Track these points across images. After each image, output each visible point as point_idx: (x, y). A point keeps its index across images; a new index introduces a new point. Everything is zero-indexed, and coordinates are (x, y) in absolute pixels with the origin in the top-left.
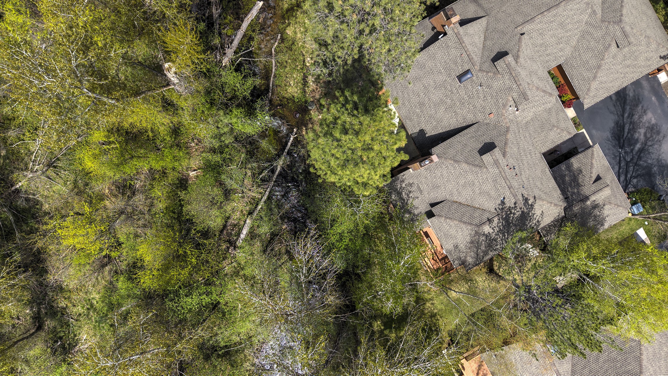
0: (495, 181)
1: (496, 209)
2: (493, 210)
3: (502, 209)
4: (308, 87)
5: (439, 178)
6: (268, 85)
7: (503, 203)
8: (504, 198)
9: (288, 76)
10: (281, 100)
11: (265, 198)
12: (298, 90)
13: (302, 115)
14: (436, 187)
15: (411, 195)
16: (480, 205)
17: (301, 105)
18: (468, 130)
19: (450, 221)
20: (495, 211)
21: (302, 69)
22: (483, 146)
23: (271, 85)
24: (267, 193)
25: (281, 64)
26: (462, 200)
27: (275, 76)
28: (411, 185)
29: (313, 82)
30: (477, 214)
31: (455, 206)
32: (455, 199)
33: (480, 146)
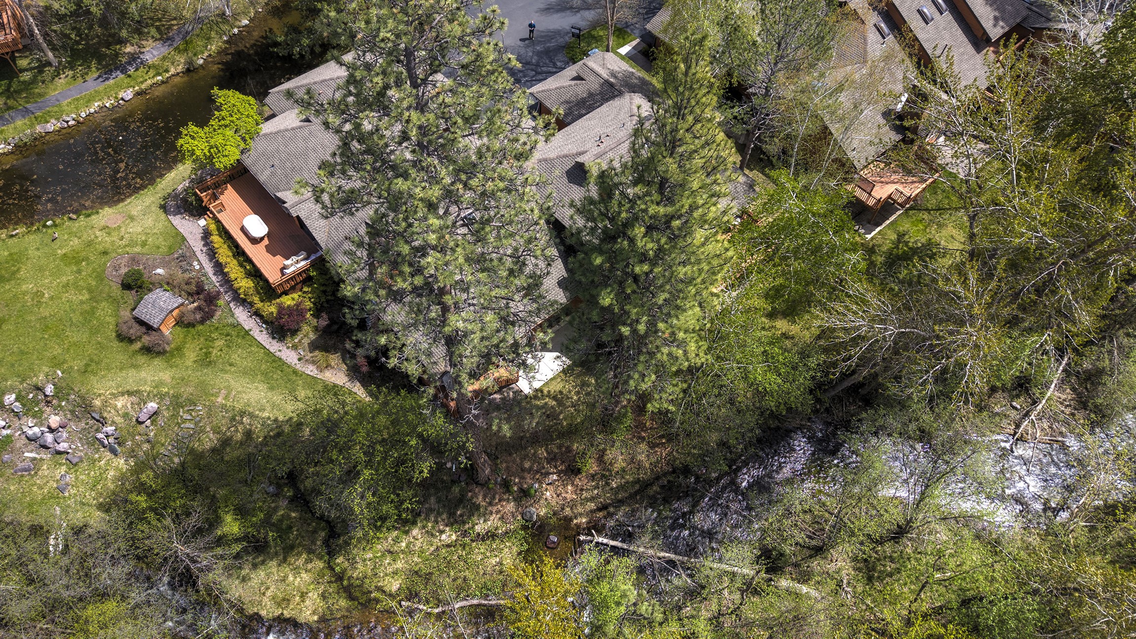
4: (497, 529)
12: (506, 546)
13: (551, 531)
17: (533, 536)
21: (464, 546)
22: (574, 183)
25: (460, 589)
27: (486, 597)
29: (485, 521)
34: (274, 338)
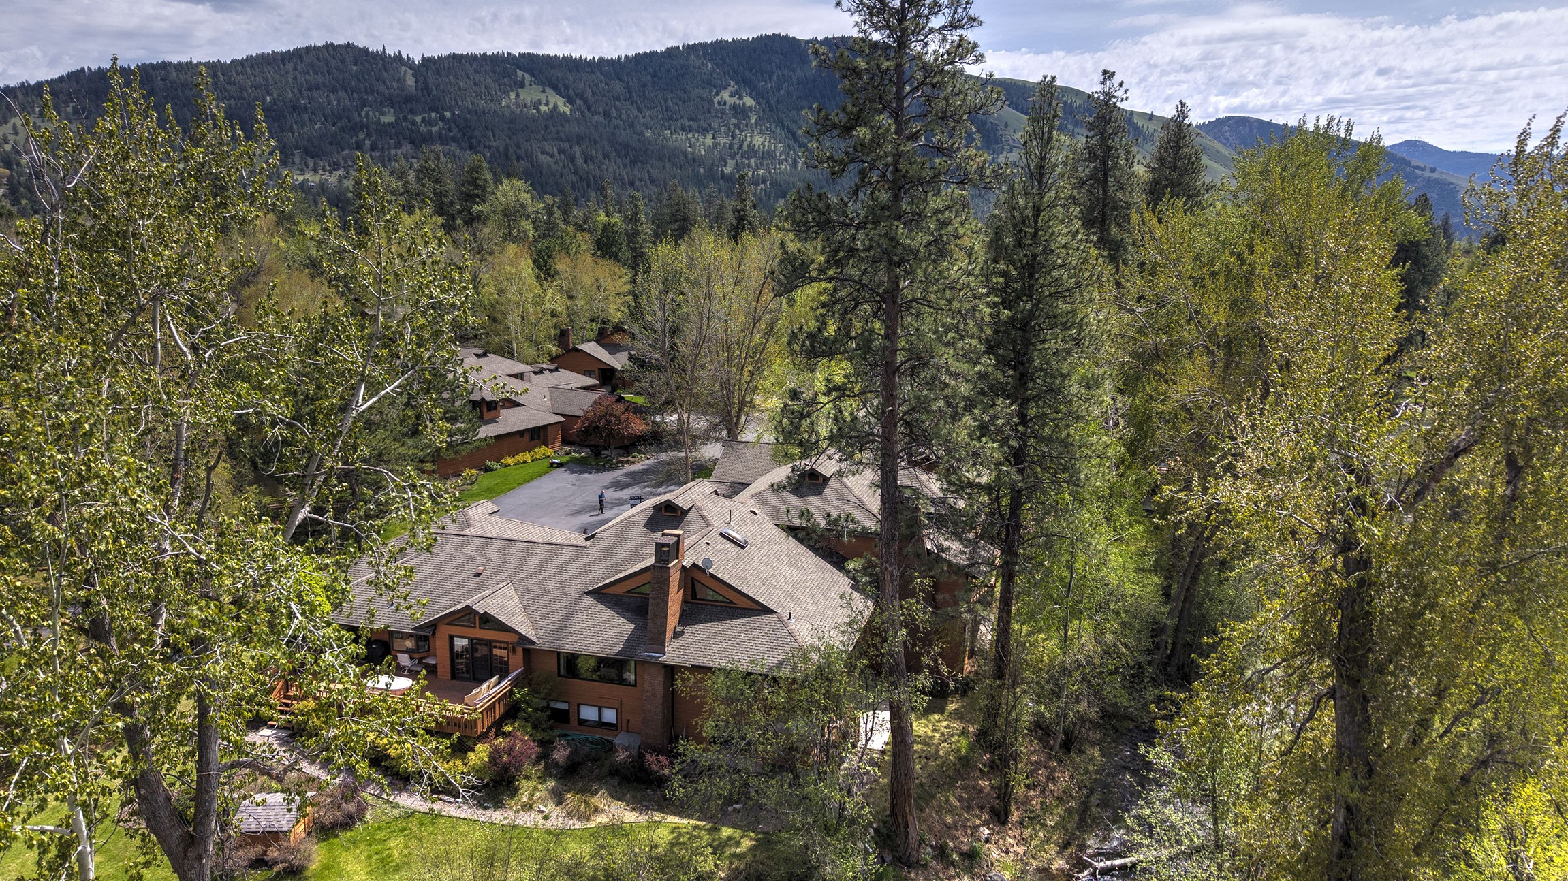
34: (486, 808)
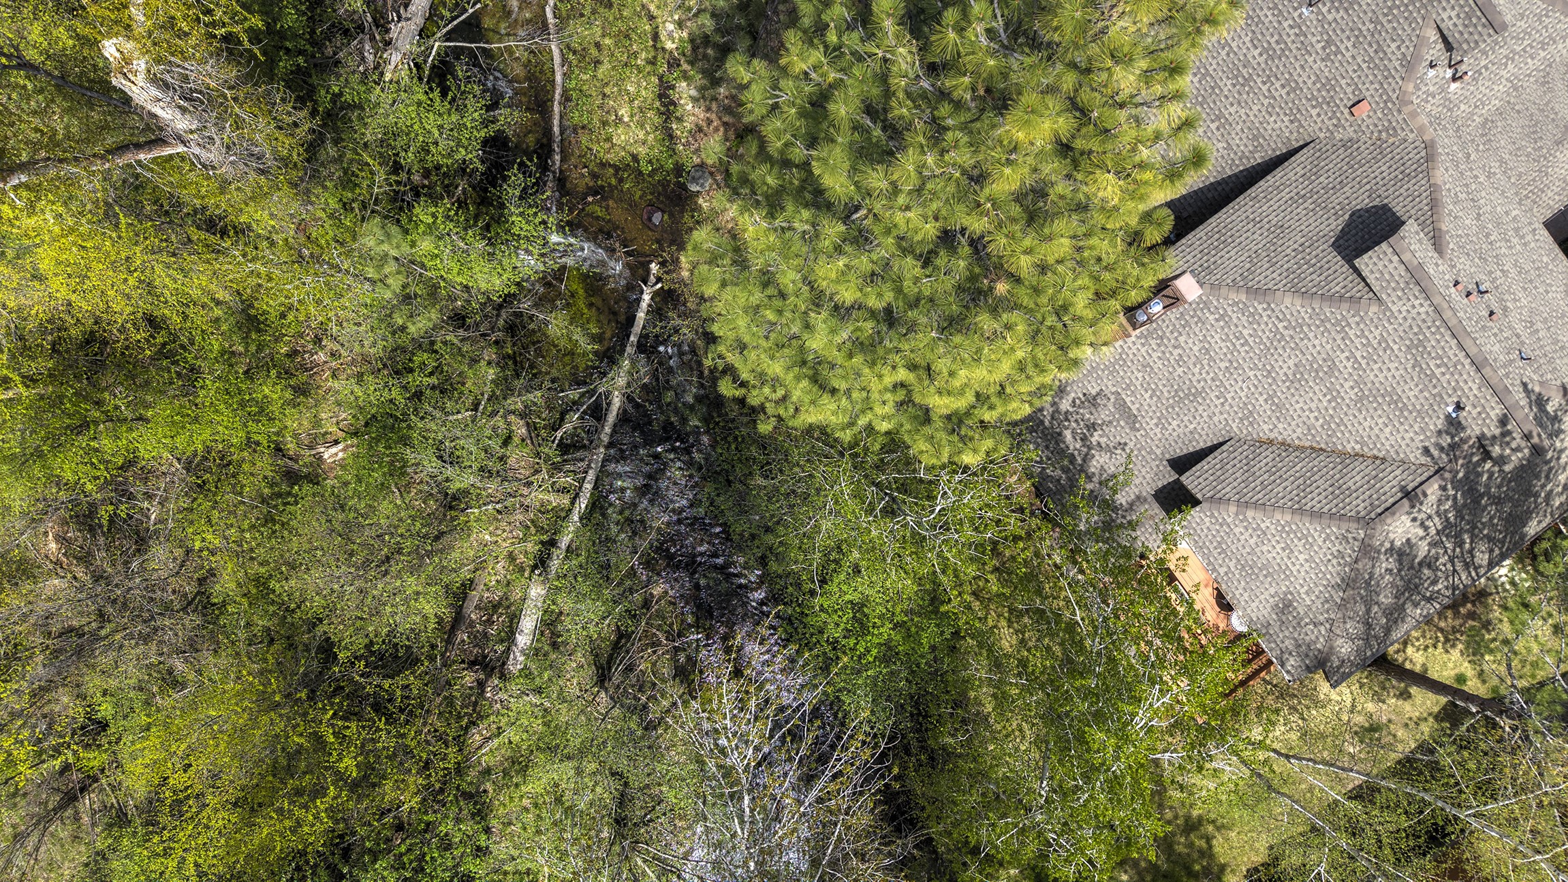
0: (1417, 346)
1: (1426, 451)
2: (1416, 456)
3: (1453, 446)
4: (680, 120)
5: (1199, 360)
6: (548, 132)
7: (1454, 424)
8: (1459, 407)
9: (607, 90)
10: (594, 176)
11: (583, 503)
12: (648, 133)
13: (671, 215)
14: (1188, 396)
15: (1095, 438)
16: (1363, 443)
17: (664, 184)
18: (1279, 173)
19: (1259, 515)
20: (1424, 460)
21: (652, 62)
22: (1349, 224)
23: (556, 129)
24: (588, 486)
25: (582, 54)
26: (1290, 432)
27: (566, 98)
28: (1092, 401)
29: (695, 100)
30: (1357, 477)
31: (1267, 457)
32: (1265, 430)
33: (1337, 225)
